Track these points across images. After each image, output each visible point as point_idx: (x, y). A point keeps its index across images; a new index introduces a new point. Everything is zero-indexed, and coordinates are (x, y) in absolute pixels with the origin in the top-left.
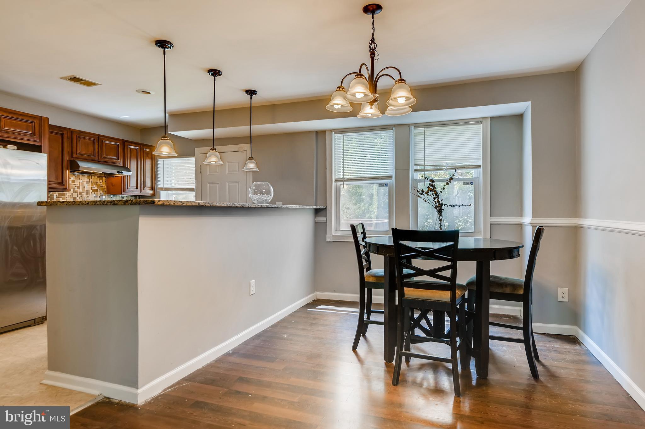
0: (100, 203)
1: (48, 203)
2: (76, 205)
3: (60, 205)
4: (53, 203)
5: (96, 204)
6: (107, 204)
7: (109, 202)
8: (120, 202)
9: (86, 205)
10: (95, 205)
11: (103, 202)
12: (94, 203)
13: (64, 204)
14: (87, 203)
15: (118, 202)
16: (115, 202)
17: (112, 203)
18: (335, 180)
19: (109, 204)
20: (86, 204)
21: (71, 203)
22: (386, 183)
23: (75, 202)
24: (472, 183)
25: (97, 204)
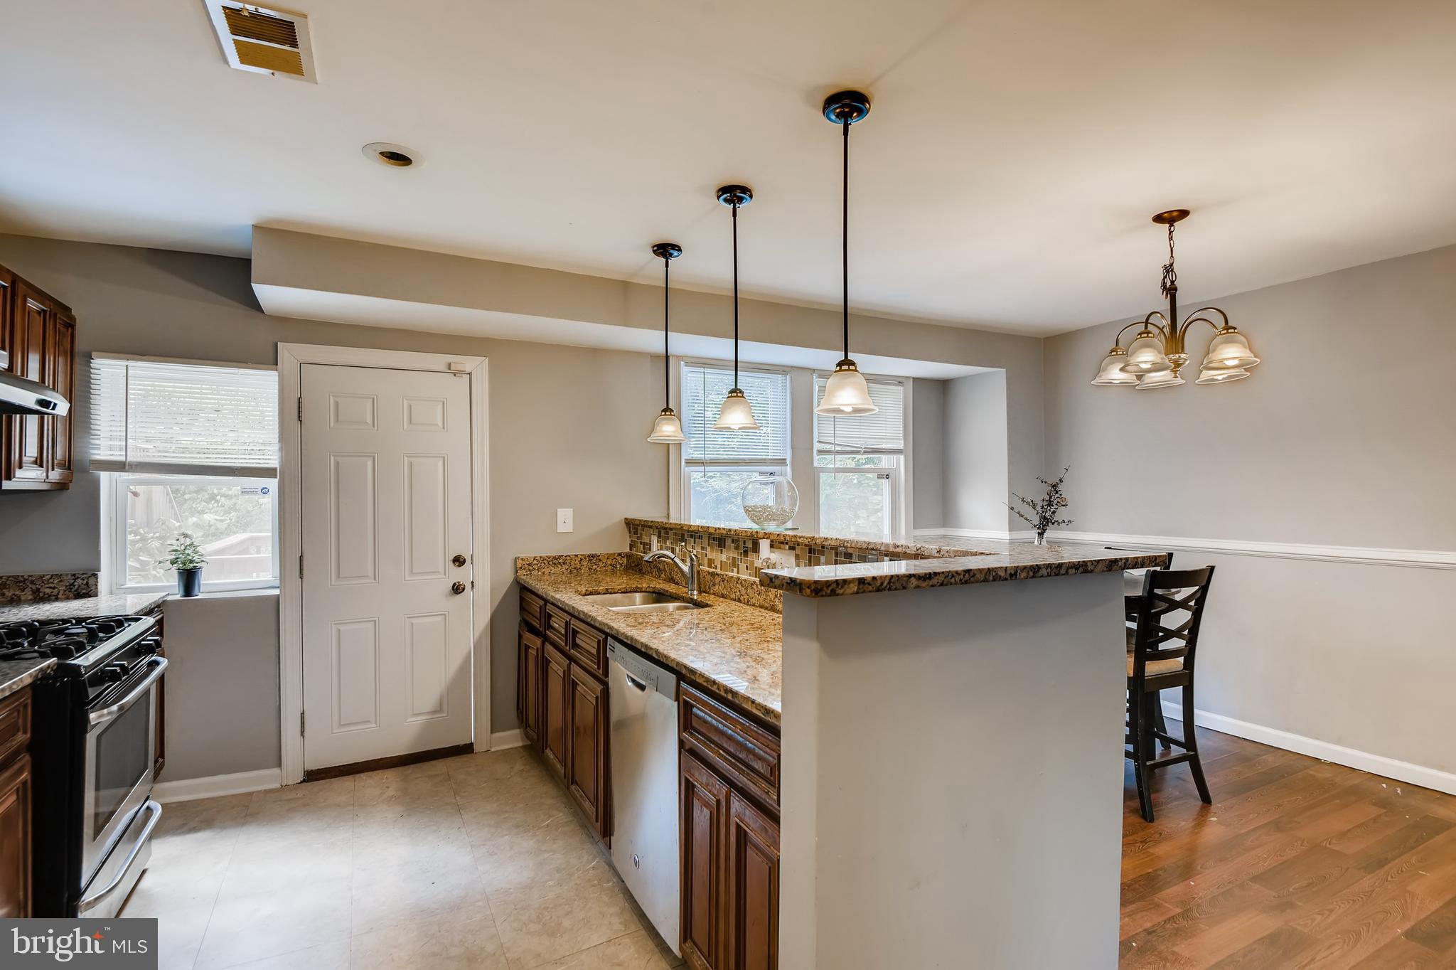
0: (1049, 570)
1: (869, 584)
2: (977, 582)
3: (917, 587)
4: (889, 583)
5: (1036, 575)
6: (1066, 572)
7: (1072, 568)
8: (1100, 564)
9: (1006, 579)
10: (1033, 577)
11: (1057, 568)
12: (1031, 574)
13: (934, 581)
14: (1011, 575)
15: (1096, 566)
16: (1086, 565)
17: (1081, 570)
18: (686, 463)
19: (1072, 571)
20: (1008, 577)
21: (957, 579)
22: (771, 471)
23: (972, 574)
24: (887, 476)
25: (1040, 574)
